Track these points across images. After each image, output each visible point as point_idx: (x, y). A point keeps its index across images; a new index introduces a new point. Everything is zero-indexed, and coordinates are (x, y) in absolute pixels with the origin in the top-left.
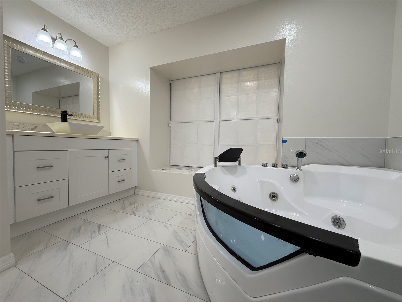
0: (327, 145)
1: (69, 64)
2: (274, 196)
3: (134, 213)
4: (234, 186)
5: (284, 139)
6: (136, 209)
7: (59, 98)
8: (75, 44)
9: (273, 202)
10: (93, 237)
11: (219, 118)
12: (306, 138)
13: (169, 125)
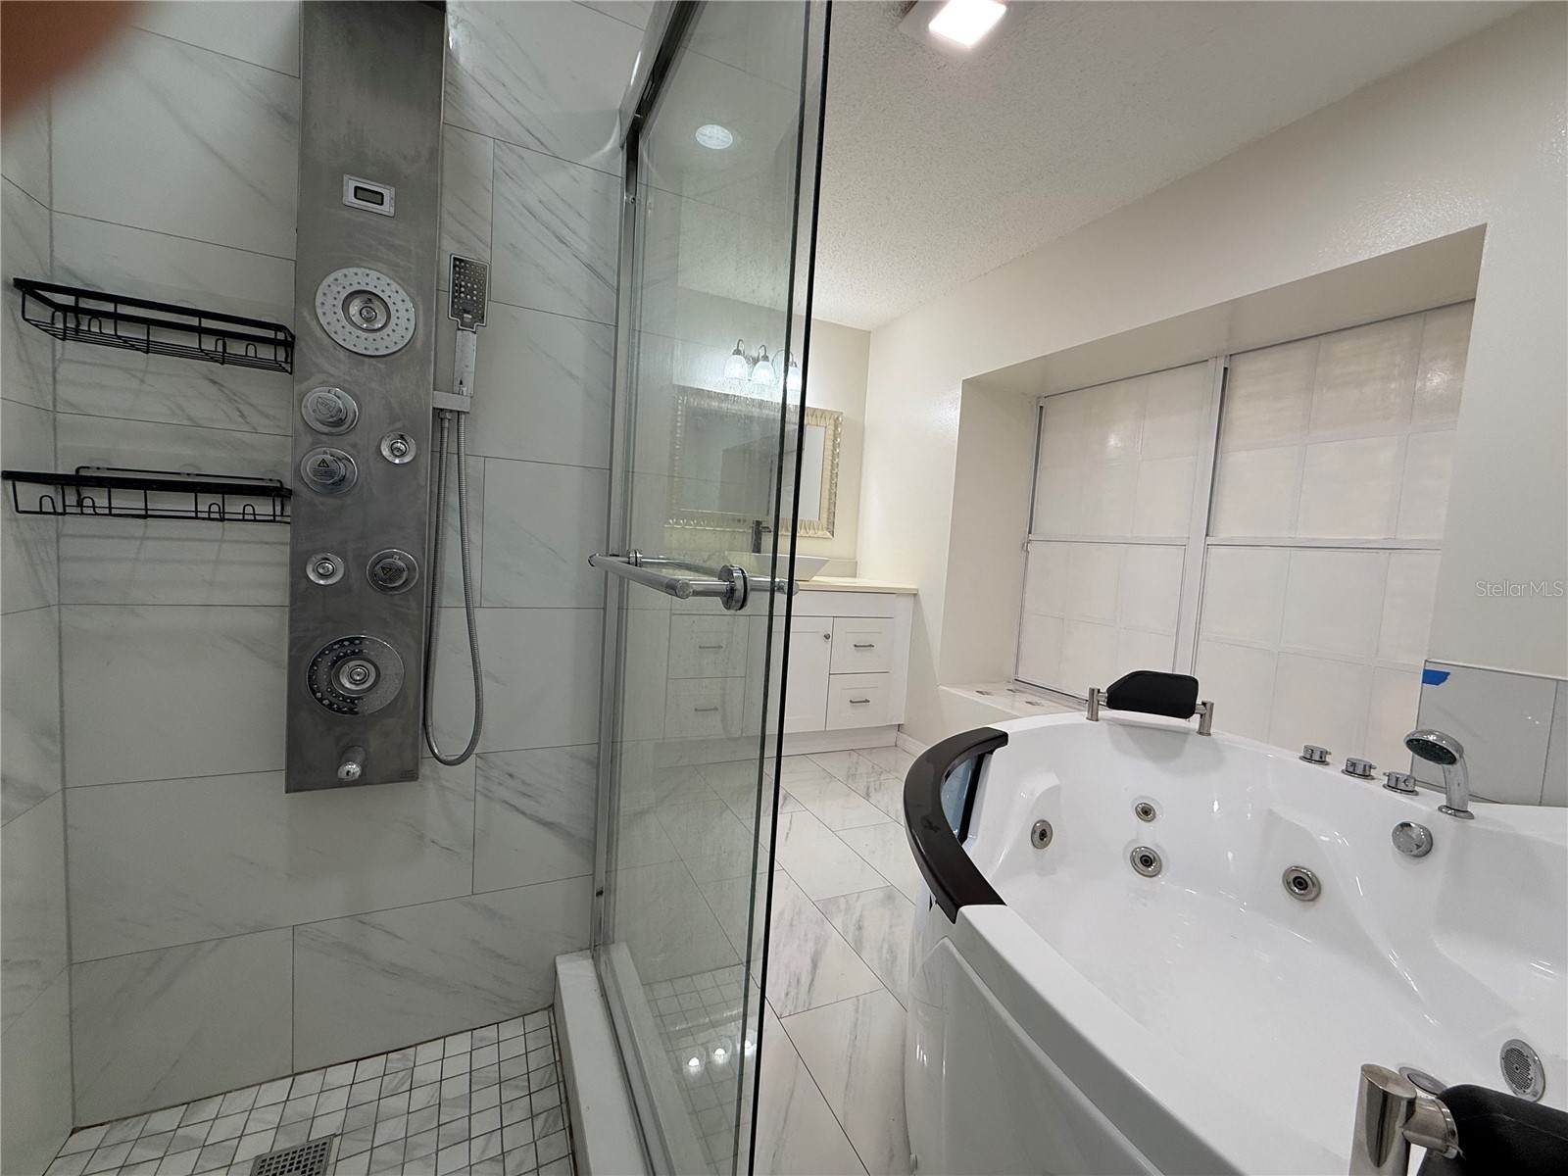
3: (868, 794)
4: (1153, 800)
5: (1433, 668)
6: (878, 787)
9: (1298, 904)
11: (1207, 535)
12: (1558, 681)
13: (1023, 545)
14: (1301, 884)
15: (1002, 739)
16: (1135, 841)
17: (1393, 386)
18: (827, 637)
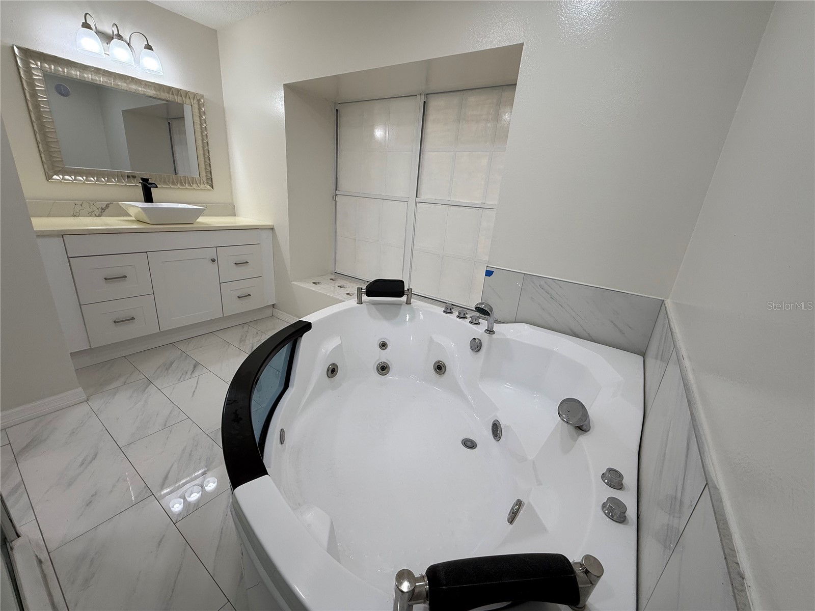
0: (557, 293)
1: (144, 83)
2: (439, 368)
4: (383, 338)
5: (489, 269)
7: (168, 119)
8: (146, 43)
9: (438, 376)
10: (182, 379)
11: (416, 197)
12: (524, 274)
13: (333, 198)
14: (440, 368)
15: (307, 326)
16: (378, 360)
17: (489, 125)
18: (213, 261)
